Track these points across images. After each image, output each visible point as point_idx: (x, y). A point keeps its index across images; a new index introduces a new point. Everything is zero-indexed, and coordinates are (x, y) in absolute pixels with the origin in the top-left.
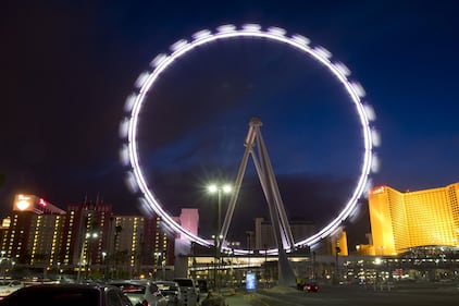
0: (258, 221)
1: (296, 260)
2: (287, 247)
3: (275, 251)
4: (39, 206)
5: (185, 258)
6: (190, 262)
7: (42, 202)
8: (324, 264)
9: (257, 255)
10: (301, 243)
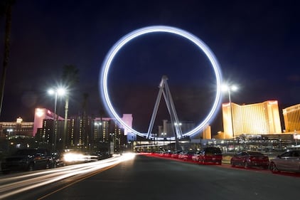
0: (165, 122)
1: (183, 142)
2: (179, 136)
3: (173, 138)
4: (48, 114)
5: (132, 142)
6: (135, 143)
7: (49, 112)
8: (196, 144)
9: (165, 140)
10: (186, 134)
